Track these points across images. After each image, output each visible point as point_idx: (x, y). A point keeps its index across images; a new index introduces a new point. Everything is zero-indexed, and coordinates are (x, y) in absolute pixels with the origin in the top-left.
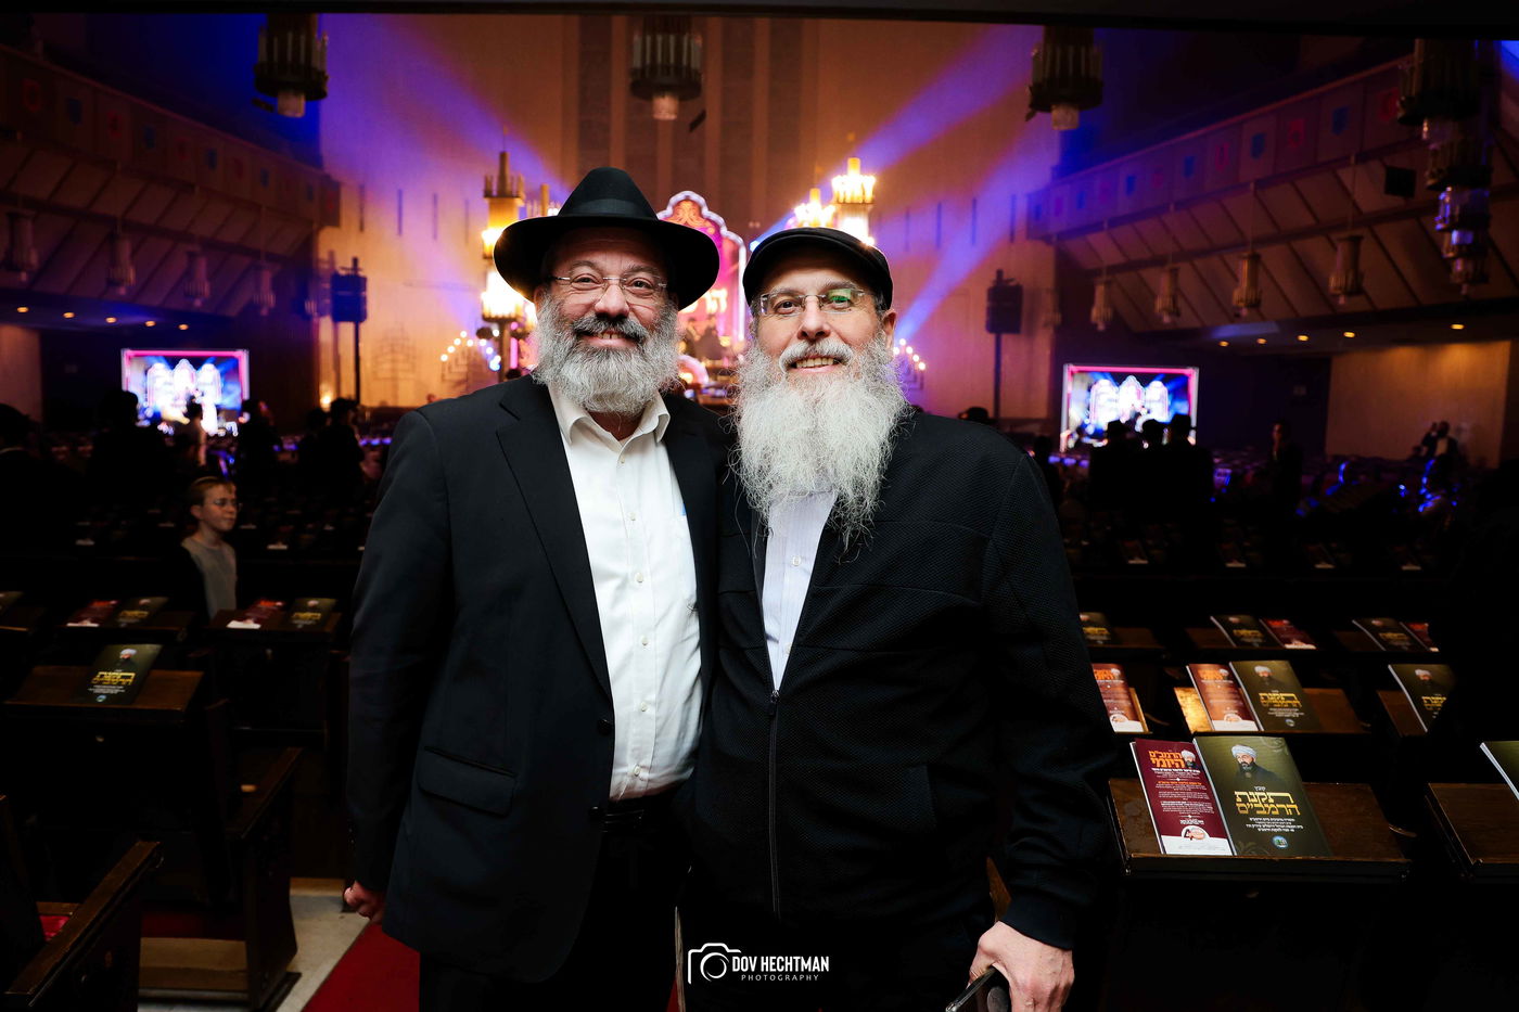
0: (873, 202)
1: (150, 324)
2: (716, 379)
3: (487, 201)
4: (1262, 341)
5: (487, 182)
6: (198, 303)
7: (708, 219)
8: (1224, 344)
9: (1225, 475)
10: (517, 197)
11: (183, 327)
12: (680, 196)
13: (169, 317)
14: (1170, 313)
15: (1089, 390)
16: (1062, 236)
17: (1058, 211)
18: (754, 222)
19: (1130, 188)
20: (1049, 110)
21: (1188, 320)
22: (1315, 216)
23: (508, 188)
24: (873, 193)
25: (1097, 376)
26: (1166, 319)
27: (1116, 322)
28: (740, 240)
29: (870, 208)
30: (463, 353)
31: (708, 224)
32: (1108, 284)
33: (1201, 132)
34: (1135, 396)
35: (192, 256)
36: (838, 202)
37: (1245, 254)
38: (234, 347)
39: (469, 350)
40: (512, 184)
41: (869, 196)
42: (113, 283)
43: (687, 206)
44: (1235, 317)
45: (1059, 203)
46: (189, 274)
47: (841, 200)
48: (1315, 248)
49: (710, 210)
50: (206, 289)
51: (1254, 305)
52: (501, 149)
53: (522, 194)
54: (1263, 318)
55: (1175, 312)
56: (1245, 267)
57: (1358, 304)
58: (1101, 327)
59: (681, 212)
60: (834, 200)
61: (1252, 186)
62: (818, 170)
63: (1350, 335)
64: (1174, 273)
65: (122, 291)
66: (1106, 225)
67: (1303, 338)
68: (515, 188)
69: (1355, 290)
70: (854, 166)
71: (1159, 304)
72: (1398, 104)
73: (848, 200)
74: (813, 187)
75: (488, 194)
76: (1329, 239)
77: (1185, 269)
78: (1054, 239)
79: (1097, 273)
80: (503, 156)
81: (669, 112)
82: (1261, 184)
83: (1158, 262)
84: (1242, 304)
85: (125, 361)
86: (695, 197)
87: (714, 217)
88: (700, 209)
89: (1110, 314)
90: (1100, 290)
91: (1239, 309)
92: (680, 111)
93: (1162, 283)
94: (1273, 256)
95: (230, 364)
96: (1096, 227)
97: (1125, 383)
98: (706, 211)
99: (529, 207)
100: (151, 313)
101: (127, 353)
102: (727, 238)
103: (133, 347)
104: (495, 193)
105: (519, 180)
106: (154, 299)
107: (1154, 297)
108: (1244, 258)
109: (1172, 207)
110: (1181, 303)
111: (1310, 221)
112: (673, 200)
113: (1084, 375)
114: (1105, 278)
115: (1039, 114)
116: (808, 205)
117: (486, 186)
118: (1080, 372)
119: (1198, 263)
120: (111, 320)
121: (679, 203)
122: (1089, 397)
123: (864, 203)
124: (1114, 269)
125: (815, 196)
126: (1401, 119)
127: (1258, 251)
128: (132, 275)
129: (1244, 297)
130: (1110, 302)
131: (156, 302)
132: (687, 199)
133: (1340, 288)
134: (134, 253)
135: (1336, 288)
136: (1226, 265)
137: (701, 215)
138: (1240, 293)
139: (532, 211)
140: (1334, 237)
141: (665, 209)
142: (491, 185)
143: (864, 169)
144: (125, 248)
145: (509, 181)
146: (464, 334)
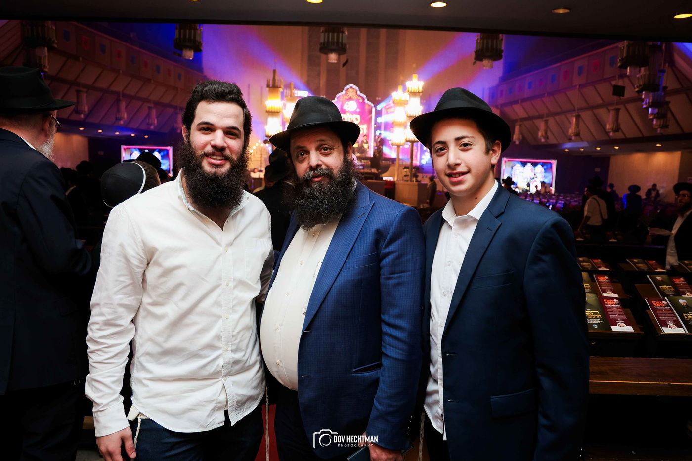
0: (422, 92)
1: (133, 135)
2: (361, 162)
3: (268, 89)
4: (582, 150)
5: (268, 82)
6: (152, 127)
7: (360, 96)
8: (567, 150)
9: (562, 203)
10: (280, 87)
11: (146, 137)
12: (348, 86)
13: (140, 132)
14: (544, 138)
15: (512, 168)
16: (502, 105)
17: (501, 95)
18: (378, 97)
19: (530, 87)
20: (482, 60)
21: (552, 141)
22: (602, 99)
23: (276, 84)
24: (423, 88)
25: (515, 162)
26: (543, 140)
27: (524, 140)
28: (372, 105)
29: (421, 94)
30: (259, 149)
31: (360, 98)
32: (520, 125)
33: (558, 64)
34: (531, 171)
35: (150, 108)
36: (408, 91)
37: (574, 115)
38: (167, 145)
39: (262, 148)
40: (278, 82)
41: (421, 90)
42: (118, 119)
43: (351, 90)
44: (570, 140)
45: (502, 92)
46: (148, 115)
47: (410, 91)
48: (602, 112)
49: (360, 92)
50: (156, 122)
51: (578, 135)
52: (274, 68)
53: (282, 86)
54: (582, 140)
55: (547, 138)
56: (574, 120)
57: (619, 135)
58: (517, 143)
59: (348, 93)
60: (407, 91)
61: (578, 87)
62: (402, 78)
63: (616, 148)
64: (546, 121)
65: (122, 122)
66: (520, 101)
67: (598, 149)
68: (279, 84)
69: (617, 129)
70: (415, 77)
71: (540, 134)
72: (618, 60)
73: (412, 91)
74: (399, 85)
75: (268, 86)
76: (608, 108)
77: (551, 120)
78: (499, 107)
79: (516, 121)
80: (274, 71)
81: (334, 60)
82: (582, 86)
83: (540, 117)
84: (572, 135)
85: (122, 150)
86: (354, 87)
87: (362, 95)
88: (357, 91)
89: (521, 137)
90: (517, 128)
91: (572, 136)
92: (338, 60)
93: (542, 125)
94: (586, 115)
95: (165, 152)
96: (516, 102)
97: (527, 166)
98: (359, 93)
99: (285, 91)
100: (133, 130)
101: (123, 147)
102: (367, 104)
103: (126, 144)
104: (271, 86)
105: (281, 81)
106: (135, 125)
107: (538, 130)
108: (574, 116)
109: (546, 95)
110: (549, 134)
111: (600, 102)
112: (346, 88)
113: (510, 162)
114: (519, 123)
115: (478, 62)
116: (398, 92)
117: (268, 83)
118: (509, 161)
119: (556, 117)
120: (117, 134)
121: (348, 89)
122: (512, 171)
123: (419, 92)
124: (523, 119)
125: (400, 88)
126: (620, 66)
127: (580, 113)
128: (125, 116)
129: (573, 131)
130: (521, 133)
131: (135, 127)
132: (351, 88)
133: (611, 129)
134: (126, 107)
135: (609, 129)
136: (568, 119)
137: (357, 94)
138: (572, 130)
139: (286, 93)
140: (610, 108)
141: (342, 91)
142: (270, 82)
143: (419, 79)
144: (123, 105)
145: (277, 81)
146: (260, 141)
